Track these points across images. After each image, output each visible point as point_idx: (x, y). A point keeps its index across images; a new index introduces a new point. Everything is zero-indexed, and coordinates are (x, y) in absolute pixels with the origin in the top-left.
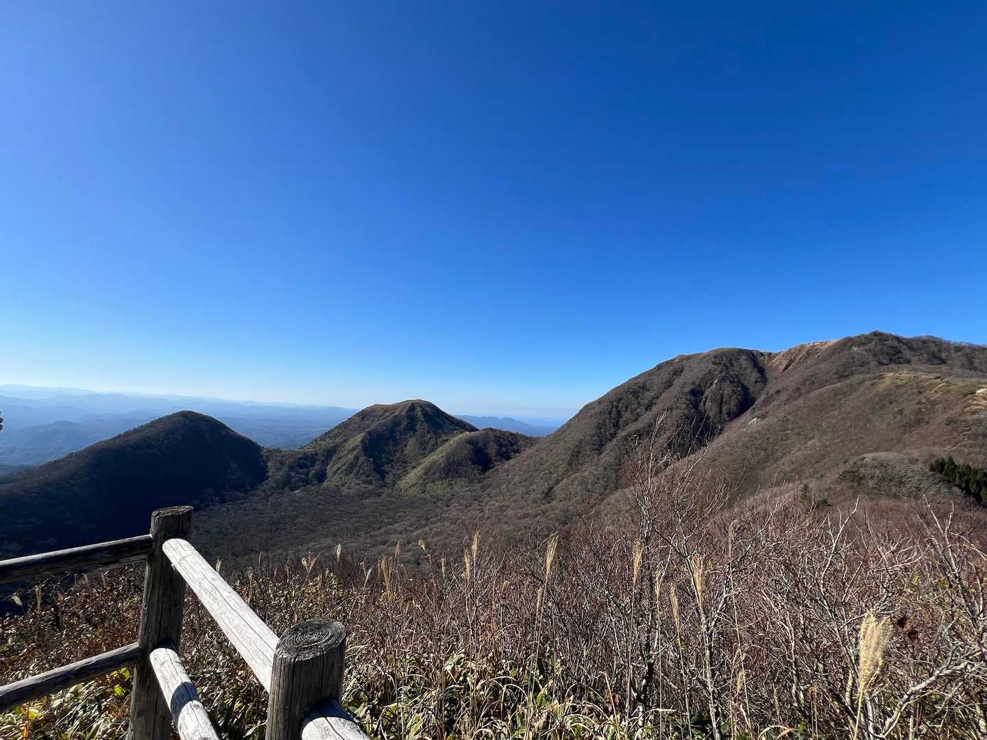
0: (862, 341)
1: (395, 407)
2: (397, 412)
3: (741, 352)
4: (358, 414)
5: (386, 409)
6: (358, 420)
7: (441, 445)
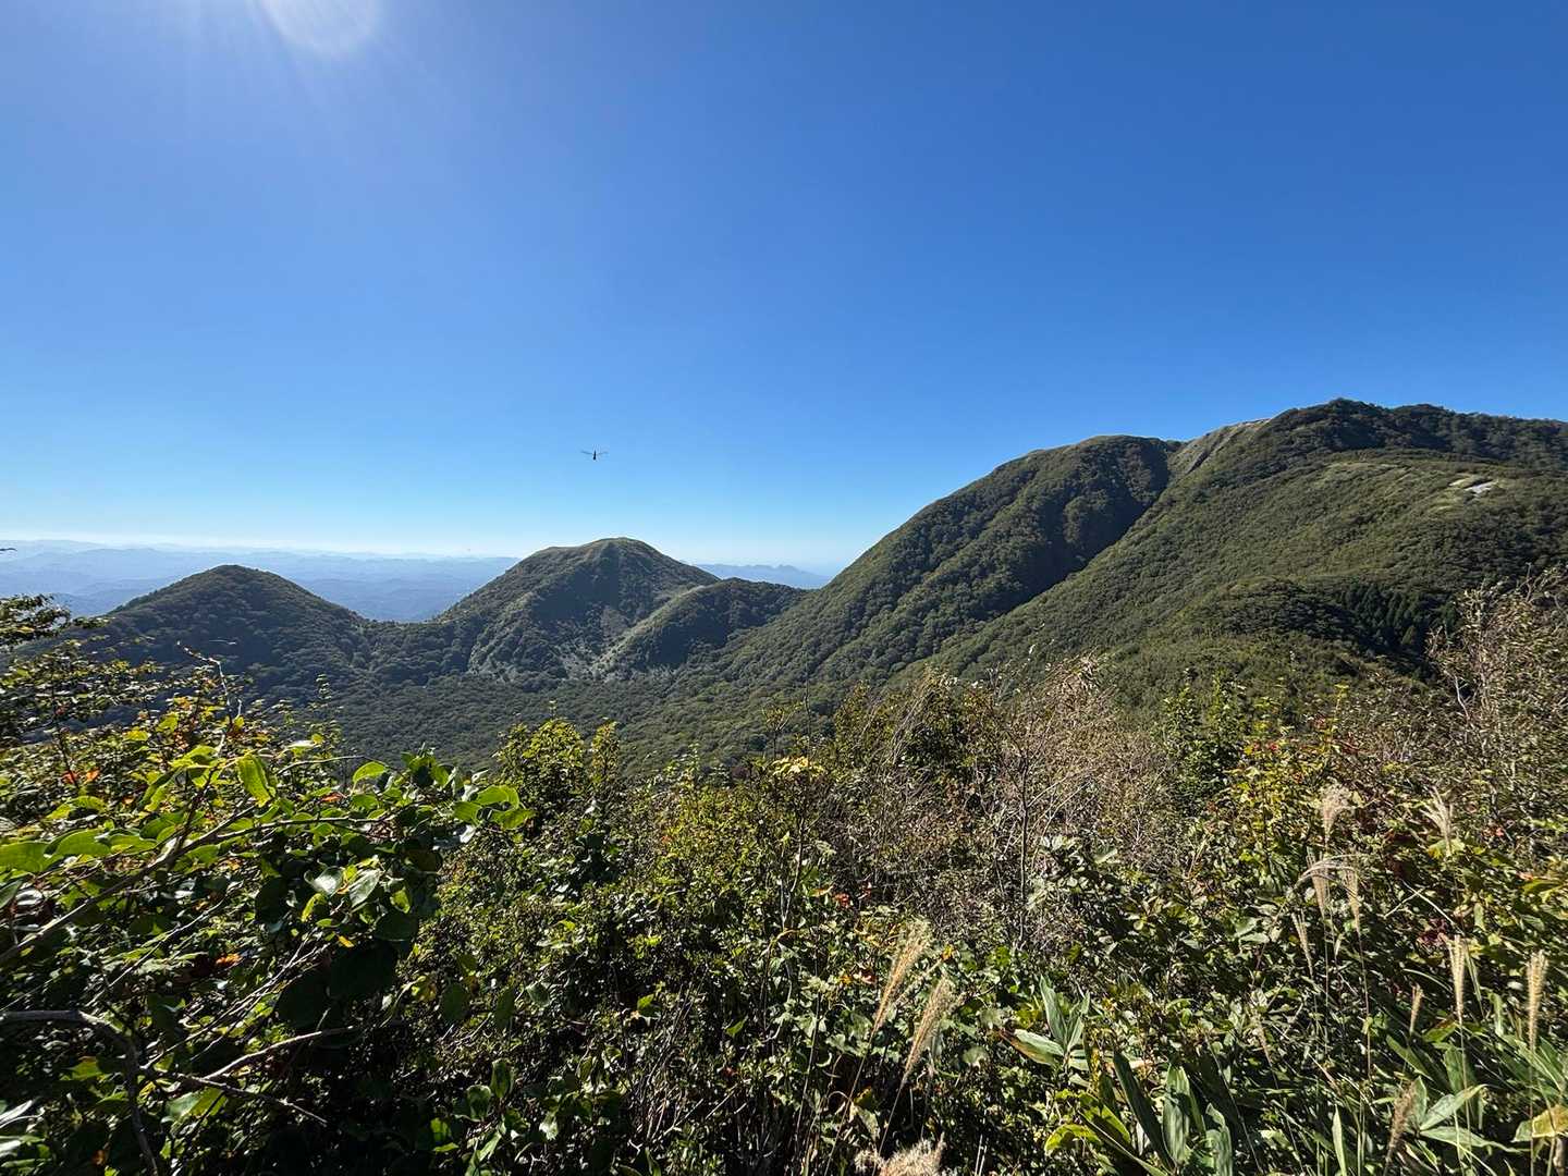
0: (1313, 415)
1: (582, 551)
2: (585, 558)
3: (1129, 440)
4: (522, 563)
5: (568, 554)
6: (522, 572)
7: (658, 608)
